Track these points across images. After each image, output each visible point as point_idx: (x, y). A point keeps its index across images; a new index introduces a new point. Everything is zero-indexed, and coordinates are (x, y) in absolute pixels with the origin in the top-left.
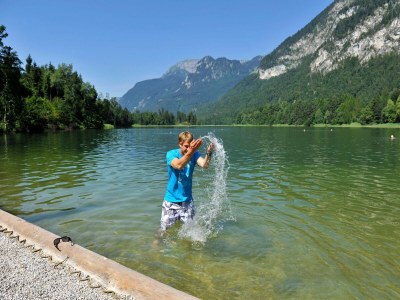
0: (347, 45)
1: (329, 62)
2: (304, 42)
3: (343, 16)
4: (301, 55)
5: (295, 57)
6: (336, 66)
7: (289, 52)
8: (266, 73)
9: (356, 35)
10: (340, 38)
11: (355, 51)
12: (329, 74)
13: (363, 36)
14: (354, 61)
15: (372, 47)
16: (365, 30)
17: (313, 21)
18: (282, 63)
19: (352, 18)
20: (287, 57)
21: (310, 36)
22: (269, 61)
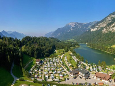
0: (109, 28)
1: (106, 31)
2: (101, 24)
3: (109, 22)
4: (101, 27)
5: (99, 27)
6: (107, 32)
7: (98, 25)
8: (93, 30)
9: (111, 26)
10: (108, 27)
11: (111, 29)
12: (106, 34)
13: (112, 27)
14: (110, 32)
15: (114, 30)
16: (113, 26)
17: (103, 19)
18: (96, 28)
19: (110, 23)
20: (97, 27)
21: (103, 23)
22: (93, 27)
